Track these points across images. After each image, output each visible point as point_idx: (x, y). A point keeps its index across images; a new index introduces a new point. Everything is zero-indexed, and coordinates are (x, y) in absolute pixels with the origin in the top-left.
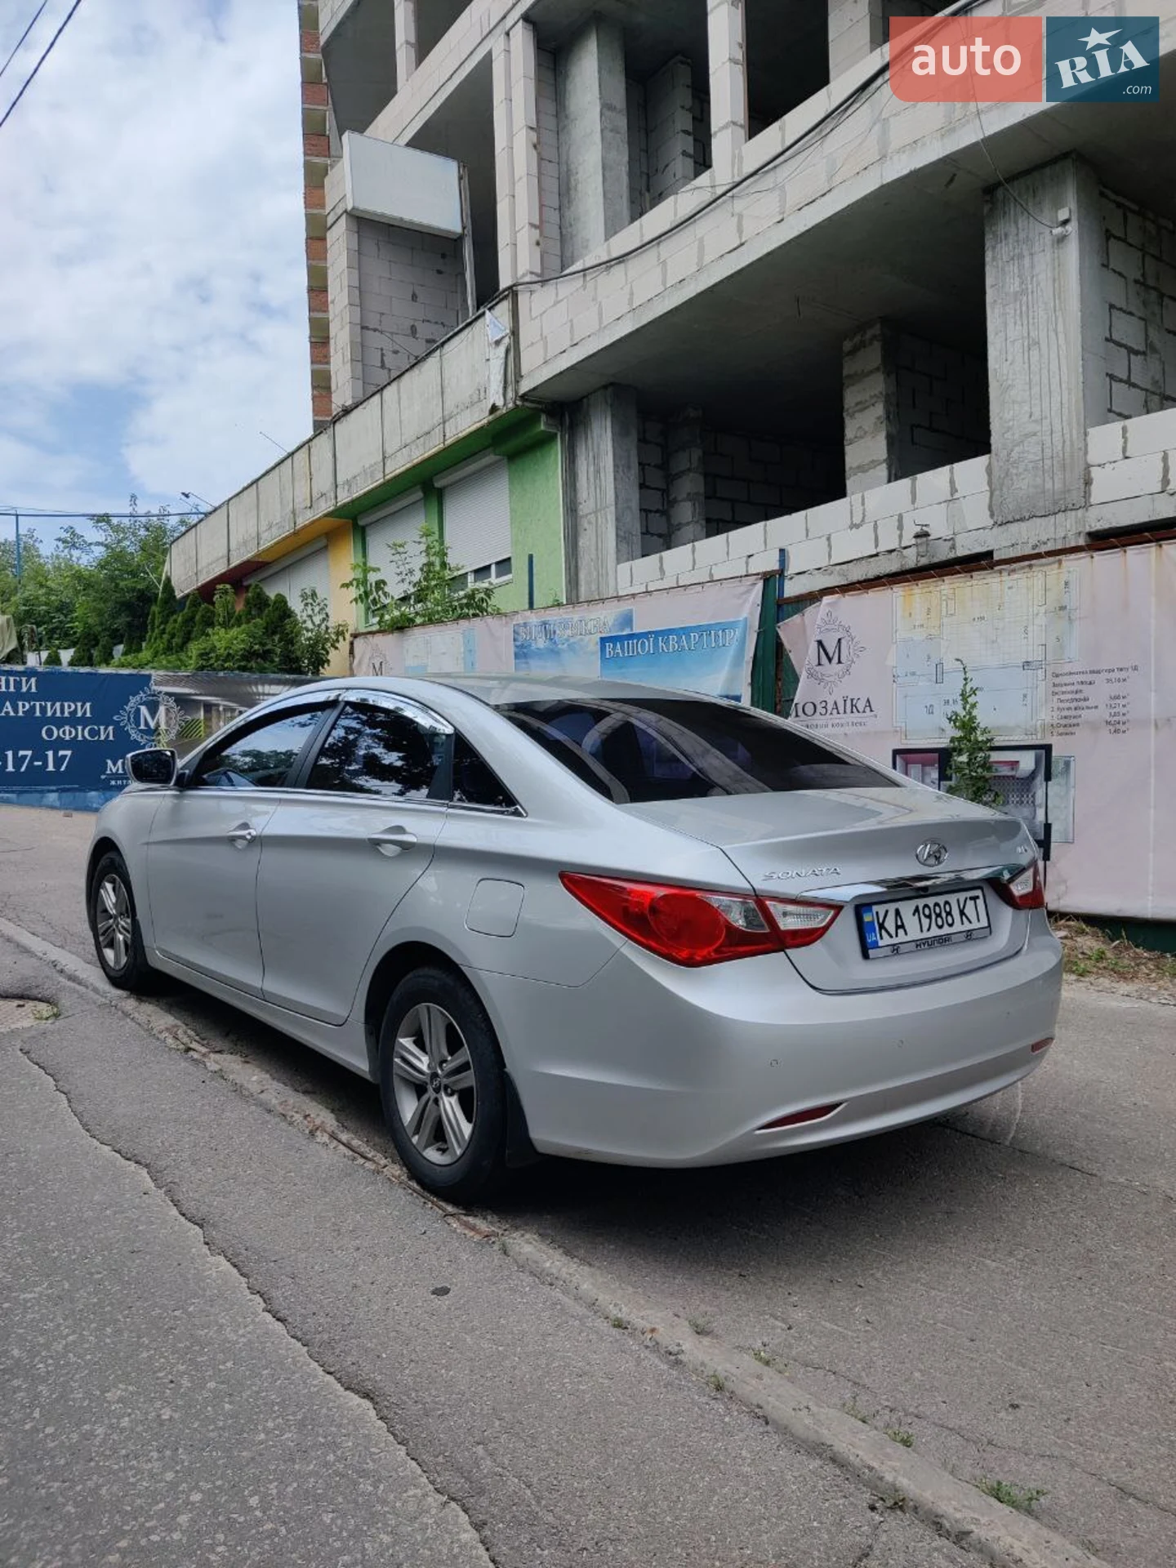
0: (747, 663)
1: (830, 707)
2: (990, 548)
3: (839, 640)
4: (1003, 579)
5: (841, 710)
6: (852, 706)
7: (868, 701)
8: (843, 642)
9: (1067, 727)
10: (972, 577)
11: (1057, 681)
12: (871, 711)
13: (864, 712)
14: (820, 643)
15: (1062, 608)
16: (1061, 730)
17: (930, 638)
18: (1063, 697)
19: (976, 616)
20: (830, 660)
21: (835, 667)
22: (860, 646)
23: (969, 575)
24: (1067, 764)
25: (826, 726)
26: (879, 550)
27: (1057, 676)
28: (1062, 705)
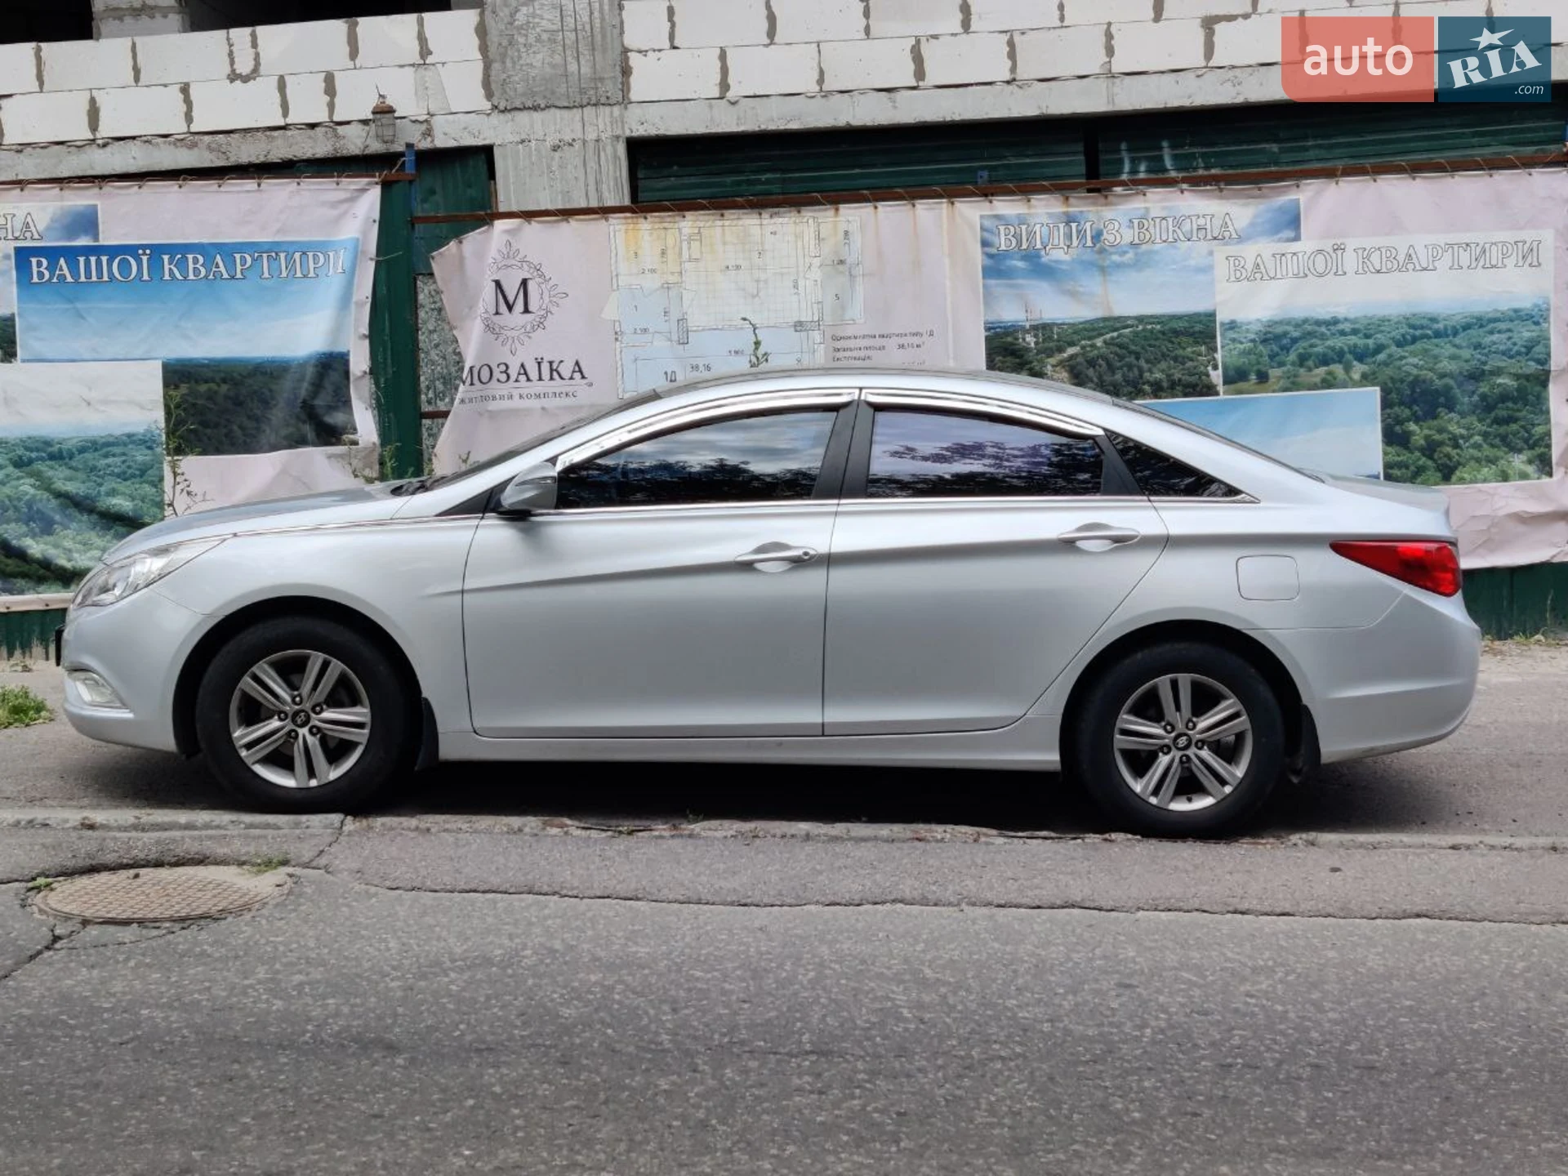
0: (360, 305)
1: (513, 372)
2: (487, 142)
3: (524, 283)
4: (765, 222)
5: (534, 375)
6: (552, 370)
7: (577, 363)
8: (531, 286)
10: (722, 215)
11: (840, 345)
12: (583, 377)
13: (571, 378)
14: (498, 284)
15: (842, 262)
17: (667, 287)
19: (730, 264)
20: (510, 308)
21: (517, 318)
22: (559, 290)
23: (719, 212)
25: (511, 397)
26: (289, 120)
27: (838, 339)
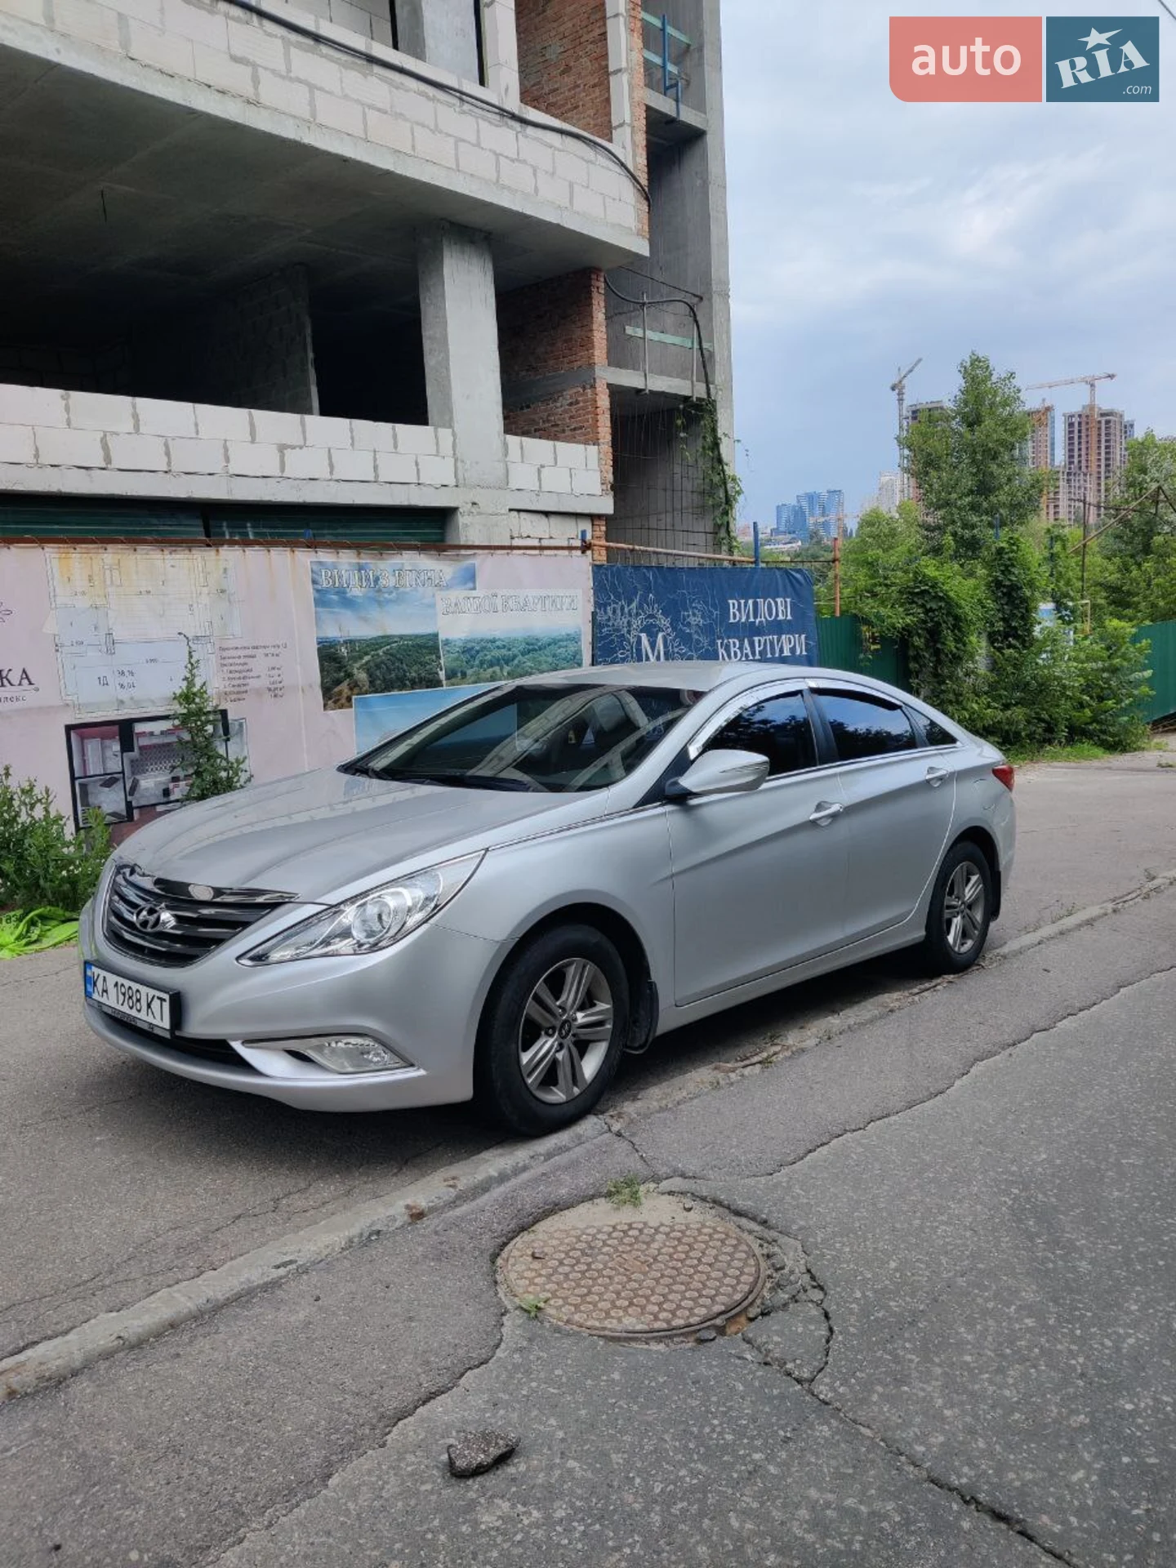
4: (166, 557)
7: (24, 671)
9: (239, 694)
10: (135, 549)
11: (225, 654)
12: (30, 683)
13: (20, 684)
15: (223, 591)
16: (233, 697)
17: (95, 607)
18: (232, 668)
19: (143, 589)
22: (4, 607)
23: (133, 546)
24: (241, 725)
27: (224, 649)
28: (231, 675)
